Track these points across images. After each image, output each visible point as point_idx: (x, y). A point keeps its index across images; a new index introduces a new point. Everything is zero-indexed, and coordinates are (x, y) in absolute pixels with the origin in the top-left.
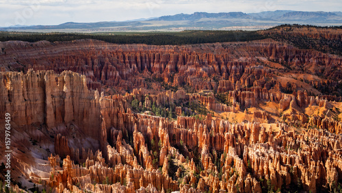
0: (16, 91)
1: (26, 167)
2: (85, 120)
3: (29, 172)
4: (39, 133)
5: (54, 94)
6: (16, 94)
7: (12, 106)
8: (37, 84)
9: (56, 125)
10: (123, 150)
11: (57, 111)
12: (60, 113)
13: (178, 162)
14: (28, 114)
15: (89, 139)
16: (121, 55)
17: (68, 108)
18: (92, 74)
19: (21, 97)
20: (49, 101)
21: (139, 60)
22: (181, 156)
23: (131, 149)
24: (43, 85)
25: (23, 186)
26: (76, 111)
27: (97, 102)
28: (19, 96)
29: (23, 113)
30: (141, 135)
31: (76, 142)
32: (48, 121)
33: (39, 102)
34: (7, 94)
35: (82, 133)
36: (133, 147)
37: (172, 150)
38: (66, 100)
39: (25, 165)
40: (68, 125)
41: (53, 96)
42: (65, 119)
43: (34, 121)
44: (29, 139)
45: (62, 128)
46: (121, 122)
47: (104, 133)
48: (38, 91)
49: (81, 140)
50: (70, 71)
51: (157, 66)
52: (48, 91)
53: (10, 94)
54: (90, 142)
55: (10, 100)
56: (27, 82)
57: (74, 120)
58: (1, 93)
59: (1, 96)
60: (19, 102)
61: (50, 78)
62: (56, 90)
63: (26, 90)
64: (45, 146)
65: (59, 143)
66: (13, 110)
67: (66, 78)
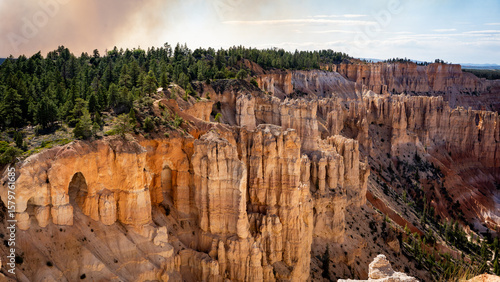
0: (487, 131)
1: (484, 210)
3: (486, 216)
6: (486, 134)
7: (481, 146)
14: (497, 157)
19: (492, 138)
25: (475, 228)
28: (489, 137)
29: (492, 155)
34: (477, 133)
39: (482, 207)
44: (493, 183)
53: (480, 134)
55: (479, 140)
58: (471, 131)
59: (470, 134)
60: (489, 143)
63: (498, 131)
66: (482, 151)
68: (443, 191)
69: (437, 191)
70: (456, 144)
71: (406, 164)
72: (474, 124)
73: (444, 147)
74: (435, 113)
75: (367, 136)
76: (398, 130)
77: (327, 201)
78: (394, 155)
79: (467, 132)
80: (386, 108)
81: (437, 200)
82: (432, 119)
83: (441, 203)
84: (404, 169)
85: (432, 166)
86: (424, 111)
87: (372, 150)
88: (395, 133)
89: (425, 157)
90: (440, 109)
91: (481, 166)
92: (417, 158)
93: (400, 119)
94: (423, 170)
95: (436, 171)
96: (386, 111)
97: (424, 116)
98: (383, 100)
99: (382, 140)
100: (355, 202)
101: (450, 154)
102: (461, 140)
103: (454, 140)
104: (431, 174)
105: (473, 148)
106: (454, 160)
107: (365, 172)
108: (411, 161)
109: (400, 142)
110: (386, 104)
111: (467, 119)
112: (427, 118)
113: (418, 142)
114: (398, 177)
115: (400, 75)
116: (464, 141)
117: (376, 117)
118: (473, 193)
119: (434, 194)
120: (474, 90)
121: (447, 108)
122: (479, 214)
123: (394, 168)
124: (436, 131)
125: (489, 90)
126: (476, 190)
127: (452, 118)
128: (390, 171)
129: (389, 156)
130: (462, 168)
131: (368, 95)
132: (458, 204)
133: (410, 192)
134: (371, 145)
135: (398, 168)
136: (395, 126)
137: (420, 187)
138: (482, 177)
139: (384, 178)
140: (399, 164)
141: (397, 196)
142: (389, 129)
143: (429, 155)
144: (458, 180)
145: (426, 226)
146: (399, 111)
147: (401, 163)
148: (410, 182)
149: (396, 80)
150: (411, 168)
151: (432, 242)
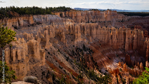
0: (114, 35)
1: (107, 65)
2: (141, 49)
3: (108, 67)
4: (121, 52)
5: (130, 38)
6: (113, 37)
7: (112, 41)
8: (123, 33)
9: (129, 50)
14: (118, 45)
15: (142, 57)
17: (135, 44)
19: (116, 38)
20: (127, 40)
24: (125, 34)
25: (102, 71)
26: (138, 45)
27: (146, 42)
28: (115, 37)
29: (116, 44)
31: (135, 58)
32: (126, 48)
33: (123, 40)
34: (110, 36)
35: (139, 55)
38: (134, 41)
39: (107, 64)
40: (134, 51)
41: (129, 38)
42: (133, 48)
43: (120, 47)
44: (115, 54)
45: (131, 52)
47: (147, 56)
48: (123, 36)
49: (138, 57)
50: (138, 29)
52: (127, 36)
53: (112, 37)
54: (142, 59)
55: (111, 39)
56: (119, 32)
57: (137, 49)
58: (108, 35)
59: (108, 37)
60: (115, 39)
61: (128, 31)
62: (131, 36)
63: (118, 35)
64: (122, 58)
65: (127, 57)
66: (112, 43)
67: (135, 32)
68: (92, 58)
70: (103, 41)
71: (80, 49)
72: (109, 33)
73: (98, 42)
74: (95, 29)
75: (65, 39)
76: (77, 36)
77: (16, 65)
78: (75, 46)
79: (107, 36)
80: (74, 28)
81: (89, 62)
82: (94, 31)
83: (91, 63)
84: (79, 51)
85: (89, 49)
86: (91, 28)
87: (66, 44)
89: (88, 46)
90: (97, 28)
91: (112, 48)
92: (84, 47)
93: (78, 32)
94: (86, 51)
95: (91, 51)
96: (74, 29)
97: (91, 30)
98: (72, 25)
99: (72, 40)
100: (38, 64)
101: (100, 44)
102: (105, 39)
103: (102, 39)
104: (88, 52)
105: (109, 42)
106: (102, 46)
107: (43, 53)
108: (81, 48)
109: (78, 41)
110: (74, 27)
111: (107, 31)
112: (92, 31)
113: (85, 40)
114: (76, 54)
115: (94, 15)
116: (106, 40)
117: (70, 32)
118: (104, 59)
119: (88, 60)
120: (121, 20)
121: (100, 27)
122: (105, 66)
123: (75, 51)
124: (96, 36)
125: (129, 20)
126: (107, 57)
127: (101, 31)
128: (73, 52)
129: (74, 46)
130: (104, 49)
131: (68, 23)
132: (96, 63)
133: (79, 59)
134: (66, 43)
135: (76, 51)
136: (76, 35)
137: (84, 57)
138: (112, 52)
139: (69, 54)
140: (77, 49)
141: (72, 61)
142: (75, 36)
143: (90, 45)
144: (100, 54)
145: (81, 72)
146: (77, 29)
147: (78, 49)
148: (80, 56)
149: (93, 17)
150: (81, 50)
151: (81, 78)
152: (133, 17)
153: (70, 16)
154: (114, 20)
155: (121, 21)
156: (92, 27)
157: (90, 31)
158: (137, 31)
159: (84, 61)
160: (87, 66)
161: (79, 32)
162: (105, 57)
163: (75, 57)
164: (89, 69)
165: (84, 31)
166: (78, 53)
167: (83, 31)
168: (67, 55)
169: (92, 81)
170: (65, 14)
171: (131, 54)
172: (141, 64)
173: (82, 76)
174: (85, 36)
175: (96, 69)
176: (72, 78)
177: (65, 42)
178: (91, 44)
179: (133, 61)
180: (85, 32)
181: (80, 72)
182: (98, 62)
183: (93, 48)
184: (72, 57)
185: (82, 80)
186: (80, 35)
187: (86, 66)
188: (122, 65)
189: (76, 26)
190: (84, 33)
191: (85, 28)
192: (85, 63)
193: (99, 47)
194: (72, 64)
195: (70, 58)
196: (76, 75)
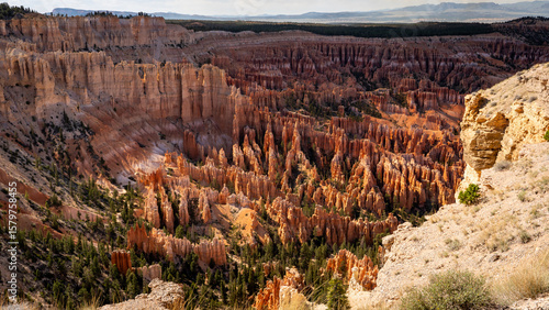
0: (150, 84)
1: (135, 162)
2: (222, 116)
3: (136, 168)
4: (171, 127)
5: (192, 88)
6: (150, 87)
7: (147, 99)
8: (173, 77)
9: (193, 119)
10: (248, 150)
11: (195, 106)
12: (197, 108)
13: (303, 168)
14: (163, 108)
15: (224, 135)
16: (325, 47)
17: (206, 103)
18: (288, 66)
19: (157, 90)
20: (185, 94)
21: (343, 53)
22: (307, 161)
23: (259, 149)
24: (179, 78)
25: (119, 181)
26: (215, 106)
27: (233, 98)
28: (153, 89)
29: (158, 106)
30: (271, 136)
31: (210, 137)
32: (183, 115)
33: (176, 96)
34: (142, 86)
35: (219, 129)
36: (261, 148)
37: (300, 153)
38: (204, 95)
39: (134, 159)
40: (205, 120)
41: (190, 90)
42: (203, 114)
43: (171, 114)
44: (158, 133)
45: (198, 123)
46: (257, 121)
47: (236, 131)
48: (173, 85)
49: (215, 136)
50: (211, 65)
51: (361, 60)
52: (185, 85)
53: (145, 87)
54: (225, 140)
55: (145, 93)
56: (164, 74)
57: (212, 116)
58: (136, 84)
59: (136, 88)
60: (154, 96)
61: (189, 71)
62: (195, 84)
63: (162, 83)
64: (174, 141)
65: (186, 138)
66: (148, 103)
67: (206, 72)
68: (90, 149)
69: (83, 151)
70: (124, 99)
71: (53, 126)
72: (139, 78)
73: (109, 102)
74: (97, 68)
75: (3, 100)
76: (44, 90)
78: (39, 118)
79: (132, 87)
80: (30, 67)
81: (82, 160)
83: (86, 162)
84: (50, 131)
85: (82, 125)
86: (85, 68)
87: (11, 115)
88: (40, 93)
89: (77, 115)
90: (103, 64)
92: (66, 119)
93: (43, 78)
94: (70, 130)
95: (87, 130)
96: (31, 71)
97: (86, 72)
98: (26, 59)
99: (28, 103)
101: (115, 110)
102: (128, 95)
103: (121, 95)
104: (78, 133)
105: (140, 102)
106: (119, 115)
108: (57, 122)
109: (48, 103)
110: (30, 63)
111: (131, 74)
112: (89, 75)
113: (69, 101)
114: (41, 141)
115: (103, 29)
116: (131, 96)
117: (20, 78)
118: (126, 147)
119: (79, 154)
120: (179, 42)
121: (110, 63)
122: (128, 166)
123: (38, 132)
124: (101, 87)
125: (198, 42)
126: (133, 143)
127: (116, 73)
128: (34, 135)
129: (34, 119)
130: (127, 122)
131: (11, 54)
132: (102, 161)
133: (53, 155)
134: (9, 110)
135: (43, 131)
136: (39, 86)
137: (65, 148)
138: (149, 129)
139: (21, 144)
140: (45, 126)
141: (28, 162)
142: (35, 89)
143: (82, 113)
144: (113, 135)
145: (58, 189)
146: (41, 70)
147: (48, 125)
148: (54, 144)
149: (98, 34)
150: (57, 130)
151: (57, 205)
152: (211, 35)
153: (25, 31)
154: (159, 43)
155: (179, 45)
156: (89, 64)
157: (82, 75)
158: (210, 69)
159: (66, 159)
160: (75, 173)
161: (46, 79)
162: (128, 142)
163: (41, 151)
164: (81, 177)
165: (65, 74)
166: (49, 139)
167: (61, 76)
168: (13, 147)
169: (91, 209)
170: (8, 26)
171: (198, 131)
172: (222, 152)
173: (59, 199)
174: (69, 88)
175: (103, 177)
176: (29, 209)
177: (6, 108)
178: (86, 110)
179: (201, 148)
180: (70, 79)
181: (53, 190)
182: (107, 157)
183: (94, 121)
184: (30, 148)
185: (60, 211)
186: (53, 87)
187: (73, 171)
188: (174, 160)
189: (36, 62)
190: (65, 80)
191: (68, 67)
192: (69, 164)
193: (113, 117)
194: (27, 170)
195: (23, 153)
196: (41, 198)
